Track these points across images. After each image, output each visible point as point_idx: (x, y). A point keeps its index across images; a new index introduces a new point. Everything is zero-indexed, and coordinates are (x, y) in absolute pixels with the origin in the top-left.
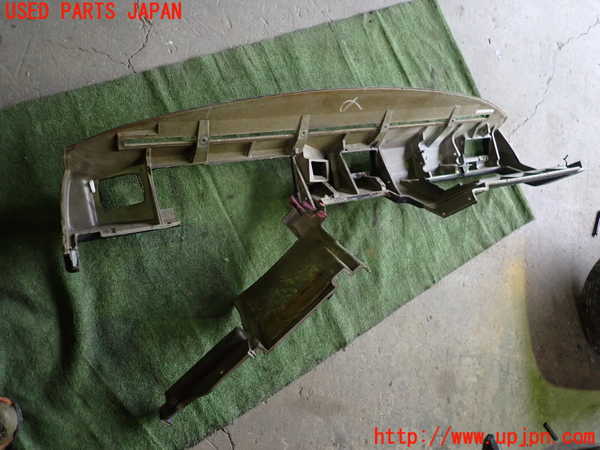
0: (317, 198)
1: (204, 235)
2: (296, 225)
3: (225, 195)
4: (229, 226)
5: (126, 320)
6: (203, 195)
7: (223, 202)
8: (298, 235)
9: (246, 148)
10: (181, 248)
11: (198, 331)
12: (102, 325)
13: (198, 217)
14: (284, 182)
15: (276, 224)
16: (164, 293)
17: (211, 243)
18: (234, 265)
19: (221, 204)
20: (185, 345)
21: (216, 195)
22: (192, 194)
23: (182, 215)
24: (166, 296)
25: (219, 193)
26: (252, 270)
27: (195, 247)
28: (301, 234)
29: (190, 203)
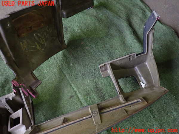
0: (18, 98)
1: (84, 74)
2: (34, 81)
3: (75, 97)
4: (71, 81)
5: (112, 35)
6: (87, 95)
7: (76, 93)
8: (32, 74)
9: (65, 121)
10: (94, 66)
11: (82, 34)
12: (120, 32)
13: (88, 83)
14: (40, 113)
15: (45, 87)
16: (99, 47)
17: (80, 71)
18: (68, 63)
19: (77, 92)
20: (86, 29)
21: (80, 96)
22: (92, 94)
23: (96, 82)
24: (97, 45)
25: (78, 98)
26: (58, 62)
27: (88, 68)
28: (30, 75)
29: (93, 89)
